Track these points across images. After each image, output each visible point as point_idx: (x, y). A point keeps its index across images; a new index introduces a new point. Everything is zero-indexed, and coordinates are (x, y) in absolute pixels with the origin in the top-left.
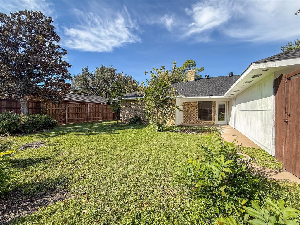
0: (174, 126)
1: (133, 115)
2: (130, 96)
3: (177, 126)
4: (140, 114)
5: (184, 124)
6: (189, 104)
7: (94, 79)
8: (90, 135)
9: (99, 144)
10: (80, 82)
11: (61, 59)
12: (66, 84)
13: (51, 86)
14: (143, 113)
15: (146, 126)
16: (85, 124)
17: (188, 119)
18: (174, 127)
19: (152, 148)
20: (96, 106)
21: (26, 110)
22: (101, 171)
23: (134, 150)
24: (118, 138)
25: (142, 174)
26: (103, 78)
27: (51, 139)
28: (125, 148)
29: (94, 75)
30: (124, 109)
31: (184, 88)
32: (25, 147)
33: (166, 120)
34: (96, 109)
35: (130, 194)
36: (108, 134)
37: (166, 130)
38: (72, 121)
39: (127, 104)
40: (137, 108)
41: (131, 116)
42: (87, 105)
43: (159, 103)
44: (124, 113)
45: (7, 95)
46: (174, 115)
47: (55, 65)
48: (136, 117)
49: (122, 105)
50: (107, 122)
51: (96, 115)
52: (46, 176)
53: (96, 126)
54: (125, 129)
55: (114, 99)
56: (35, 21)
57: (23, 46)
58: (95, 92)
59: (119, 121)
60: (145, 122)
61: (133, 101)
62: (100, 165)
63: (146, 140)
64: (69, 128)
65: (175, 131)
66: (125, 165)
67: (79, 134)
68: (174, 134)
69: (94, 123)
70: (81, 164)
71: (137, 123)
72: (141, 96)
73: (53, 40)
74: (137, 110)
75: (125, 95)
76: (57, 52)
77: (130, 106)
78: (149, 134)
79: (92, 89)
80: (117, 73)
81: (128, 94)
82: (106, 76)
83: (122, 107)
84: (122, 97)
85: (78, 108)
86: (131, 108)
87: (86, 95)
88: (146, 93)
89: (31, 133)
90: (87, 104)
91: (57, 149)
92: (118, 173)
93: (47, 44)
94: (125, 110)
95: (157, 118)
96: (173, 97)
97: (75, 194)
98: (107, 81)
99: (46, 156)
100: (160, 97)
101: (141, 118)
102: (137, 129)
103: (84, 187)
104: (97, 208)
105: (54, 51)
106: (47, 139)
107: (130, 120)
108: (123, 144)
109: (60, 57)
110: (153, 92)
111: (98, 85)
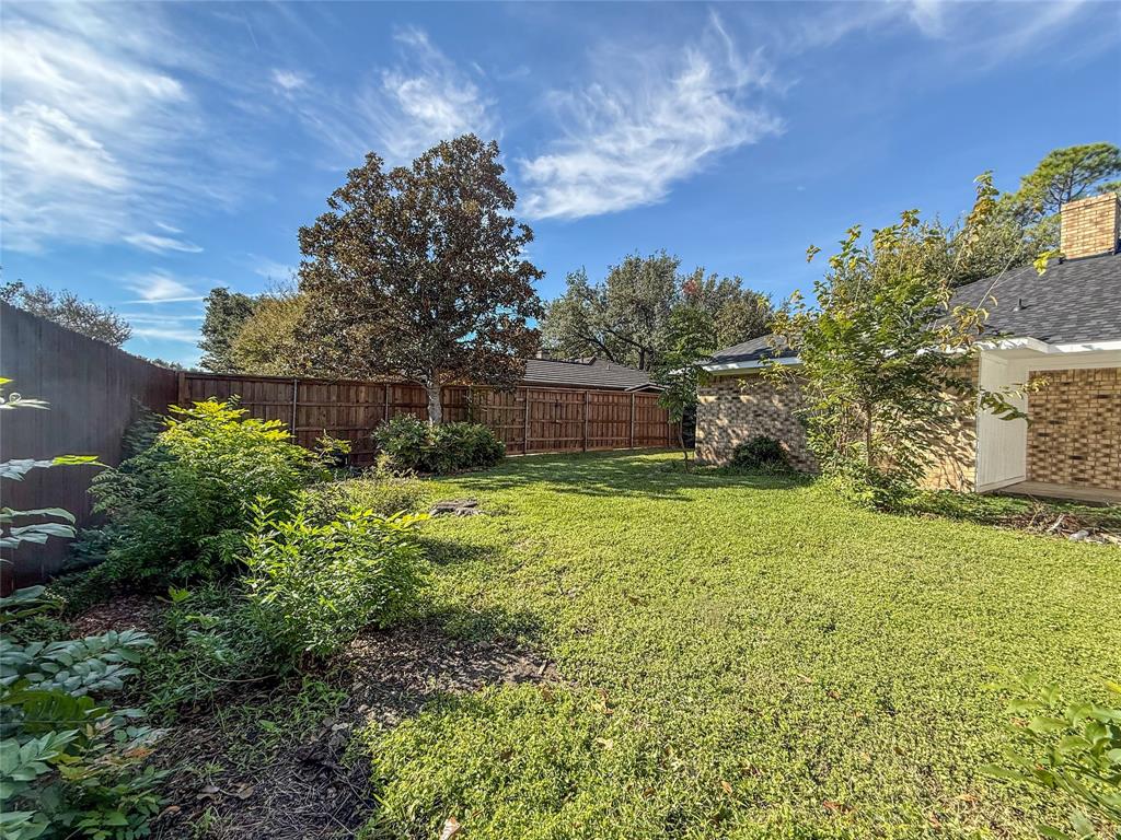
0: (966, 491)
1: (746, 433)
2: (737, 359)
3: (985, 495)
4: (780, 430)
5: (1036, 485)
6: (1067, 384)
7: (602, 307)
8: (594, 495)
9: (625, 530)
10: (562, 322)
11: (518, 258)
12: (527, 330)
13: (493, 341)
14: (793, 424)
15: (807, 482)
16: (575, 457)
17: (1062, 461)
18: (963, 498)
19: (850, 580)
20: (611, 398)
21: (437, 412)
22: (640, 622)
23: (763, 573)
24: (691, 518)
25: (809, 680)
26: (632, 302)
27: (494, 495)
28: (725, 560)
29: (605, 293)
30: (710, 408)
31: (1032, 301)
32: (441, 511)
33: (919, 461)
34: (610, 407)
35: (760, 741)
36: (653, 498)
37: (919, 510)
38: (542, 445)
39: (722, 389)
40: (764, 405)
41: (738, 435)
42: (584, 395)
43: (882, 381)
44: (710, 422)
45: (403, 372)
46: (966, 436)
47: (503, 279)
48: (762, 440)
49: (702, 393)
50: (644, 456)
51: (610, 429)
52: (491, 600)
53: (611, 465)
54: (715, 486)
55: (672, 373)
56: (459, 167)
57: (437, 239)
58: (607, 351)
59: (692, 455)
60: (800, 465)
61: (754, 376)
62: (635, 601)
63: (815, 541)
64: (534, 469)
65: (970, 515)
66: (729, 622)
67: (562, 487)
68: (969, 530)
69: (605, 457)
70: (577, 586)
71: (767, 466)
72: (787, 353)
73: (498, 207)
74: (766, 412)
75: (715, 355)
76: (508, 236)
77: (734, 395)
78: (825, 517)
79: (595, 340)
80: (683, 273)
81: (728, 351)
82: (642, 291)
83: (703, 401)
84: (705, 362)
85: (556, 406)
86: (738, 405)
87: (577, 363)
88: (811, 339)
89: (448, 473)
90: (582, 391)
91: (511, 526)
92: (705, 648)
93: (485, 222)
94: (713, 410)
95: (870, 448)
96: (960, 350)
97: (569, 677)
98: (645, 311)
99: (485, 542)
100: (889, 353)
101: (785, 446)
102: (767, 491)
103: (592, 663)
104: (641, 748)
105: (500, 238)
106: (485, 495)
107: (737, 451)
108: (713, 542)
109: (514, 251)
110: (851, 335)
111: (615, 325)
